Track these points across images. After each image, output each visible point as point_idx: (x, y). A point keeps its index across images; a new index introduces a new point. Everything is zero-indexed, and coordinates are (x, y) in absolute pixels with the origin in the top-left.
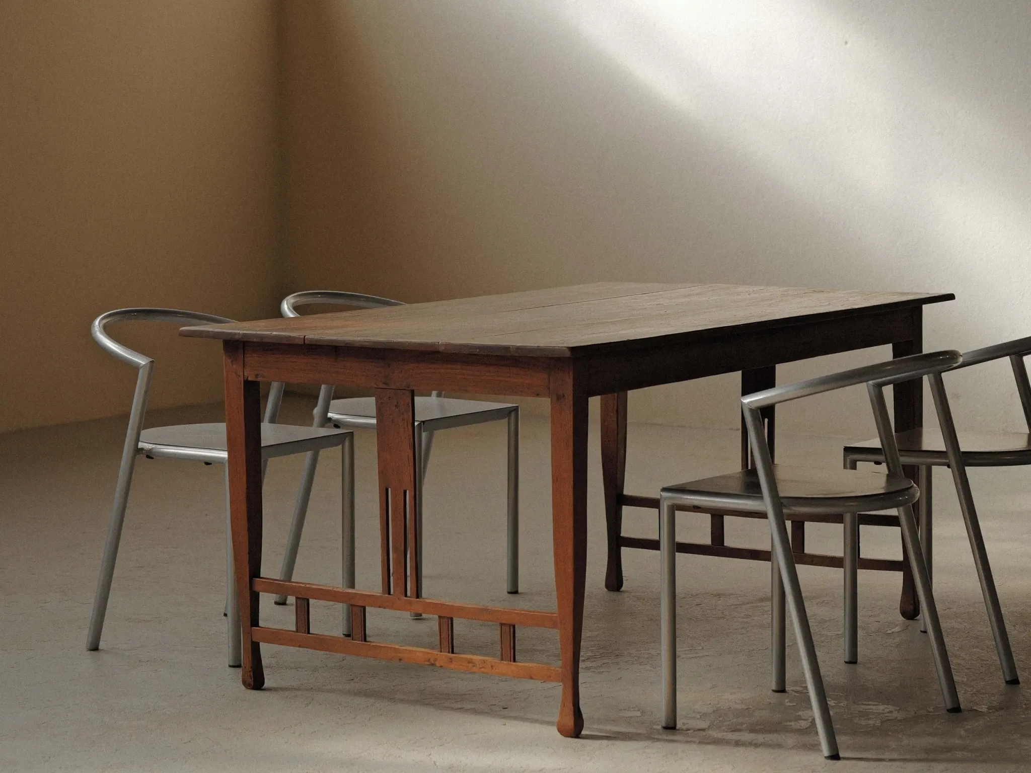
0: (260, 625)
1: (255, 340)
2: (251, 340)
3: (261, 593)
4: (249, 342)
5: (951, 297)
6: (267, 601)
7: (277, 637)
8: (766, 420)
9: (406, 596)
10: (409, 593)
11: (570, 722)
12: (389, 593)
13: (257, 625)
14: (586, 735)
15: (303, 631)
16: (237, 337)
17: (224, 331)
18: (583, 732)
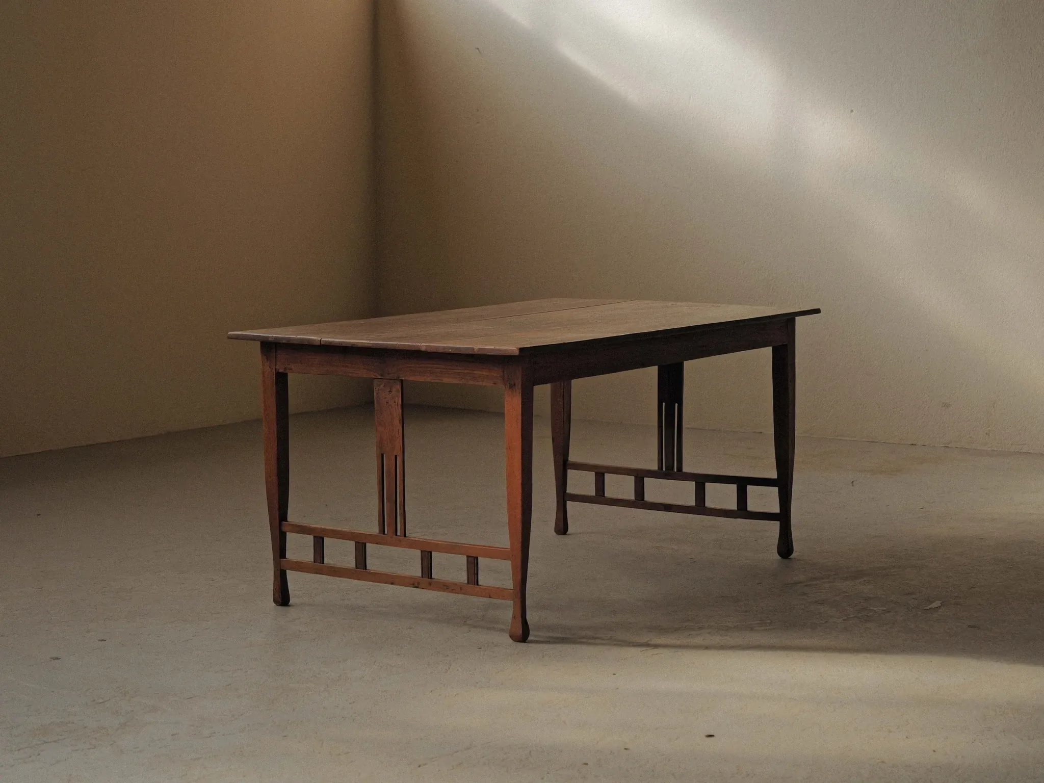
0: (287, 557)
1: (284, 342)
2: (281, 342)
3: (287, 533)
4: (279, 343)
5: (817, 311)
6: (292, 539)
7: (300, 567)
8: (676, 405)
9: (396, 535)
10: (398, 534)
11: (519, 631)
12: (384, 533)
13: (285, 557)
14: (532, 640)
15: (319, 561)
16: (270, 339)
17: (261, 335)
18: (530, 638)
